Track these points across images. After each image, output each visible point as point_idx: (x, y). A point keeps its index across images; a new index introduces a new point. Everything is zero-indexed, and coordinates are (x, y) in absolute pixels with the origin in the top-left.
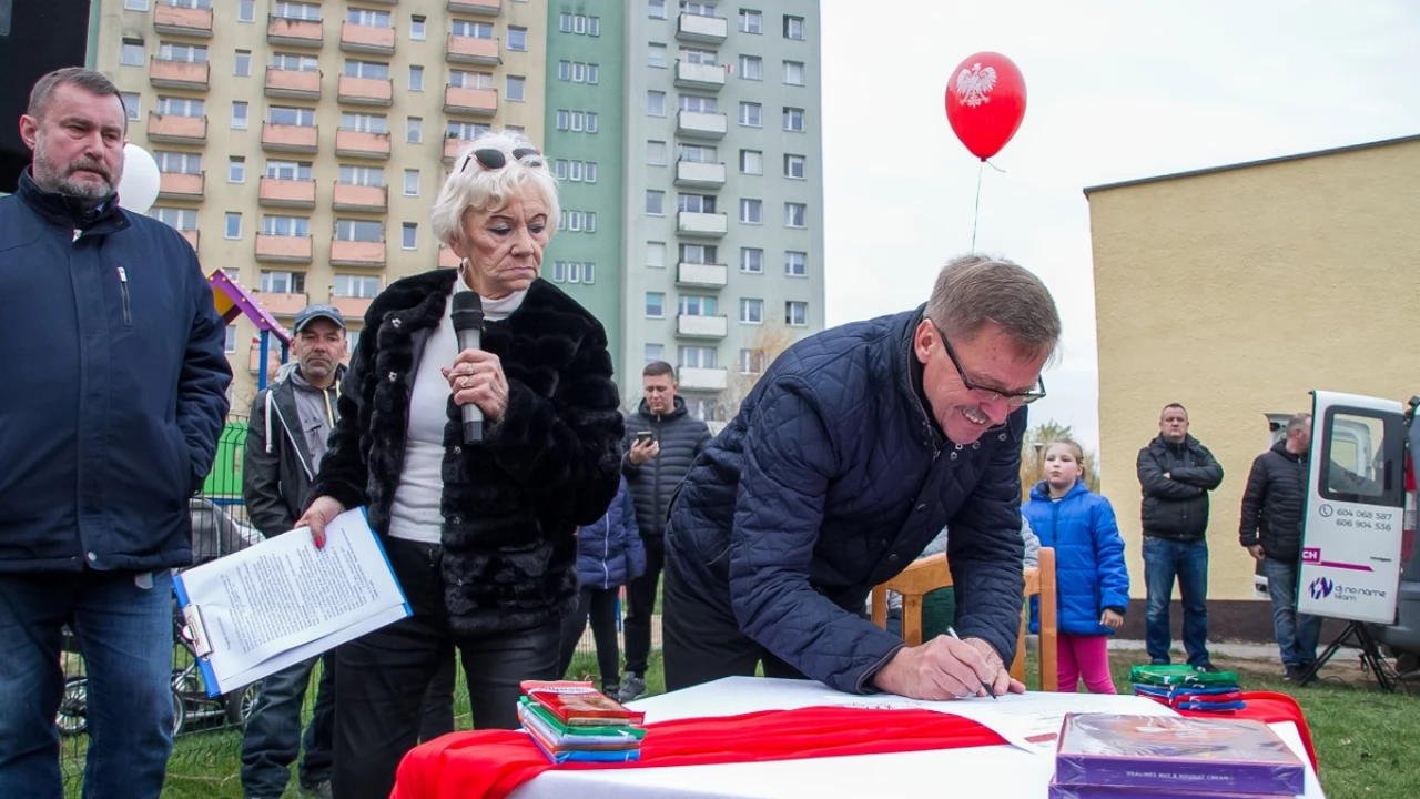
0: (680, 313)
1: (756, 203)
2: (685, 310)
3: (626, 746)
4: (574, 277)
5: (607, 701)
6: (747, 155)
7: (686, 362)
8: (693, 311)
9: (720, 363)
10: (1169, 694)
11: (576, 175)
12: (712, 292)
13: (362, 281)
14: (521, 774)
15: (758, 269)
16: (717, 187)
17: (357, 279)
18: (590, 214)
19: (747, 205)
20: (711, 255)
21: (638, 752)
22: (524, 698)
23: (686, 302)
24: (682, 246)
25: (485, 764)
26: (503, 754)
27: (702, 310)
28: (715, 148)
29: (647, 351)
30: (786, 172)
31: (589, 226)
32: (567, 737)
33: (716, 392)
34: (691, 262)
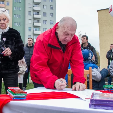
0: (34, 30)
1: (45, 13)
3: (24, 97)
4: (17, 25)
5: (21, 90)
6: (44, 6)
7: (35, 38)
8: (36, 30)
10: (109, 90)
11: (17, 9)
12: (39, 27)
14: (8, 101)
15: (46, 23)
16: (39, 11)
18: (20, 15)
19: (44, 13)
20: (39, 21)
21: (26, 98)
22: (8, 90)
23: (35, 28)
24: (34, 20)
25: (2, 99)
26: (5, 98)
27: (37, 30)
28: (39, 5)
29: (29, 36)
30: (50, 8)
31: (20, 17)
32: (15, 96)
34: (35, 22)
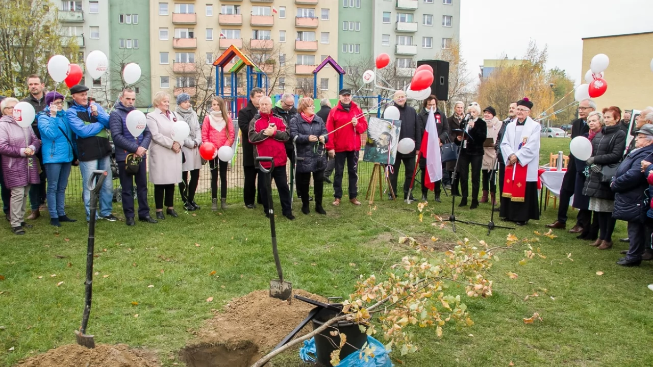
0: (397, 21)
2: (400, 20)
4: (352, 5)
7: (400, 42)
8: (403, 20)
9: (414, 43)
12: (411, 12)
13: (264, 8)
17: (261, 7)
23: (400, 16)
27: (406, 20)
29: (383, 38)
33: (412, 55)
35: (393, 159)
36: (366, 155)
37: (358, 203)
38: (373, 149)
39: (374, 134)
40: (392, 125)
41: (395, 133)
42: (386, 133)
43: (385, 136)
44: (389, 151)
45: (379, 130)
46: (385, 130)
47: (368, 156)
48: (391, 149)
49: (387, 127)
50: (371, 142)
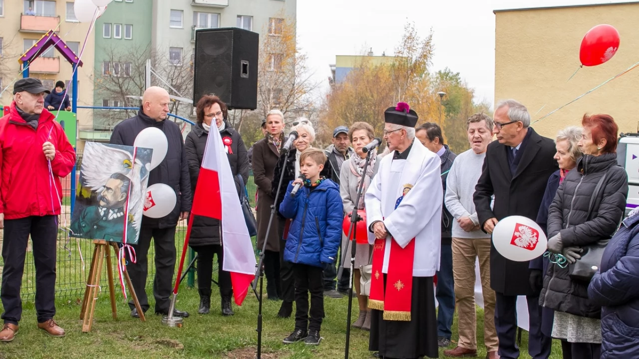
35: (135, 231)
36: (76, 225)
37: (58, 329)
38: (91, 209)
39: (94, 179)
40: (132, 158)
41: (139, 176)
42: (120, 177)
43: (118, 181)
44: (125, 215)
45: (103, 169)
46: (117, 169)
47: (80, 227)
48: (131, 210)
49: (122, 164)
50: (86, 195)
